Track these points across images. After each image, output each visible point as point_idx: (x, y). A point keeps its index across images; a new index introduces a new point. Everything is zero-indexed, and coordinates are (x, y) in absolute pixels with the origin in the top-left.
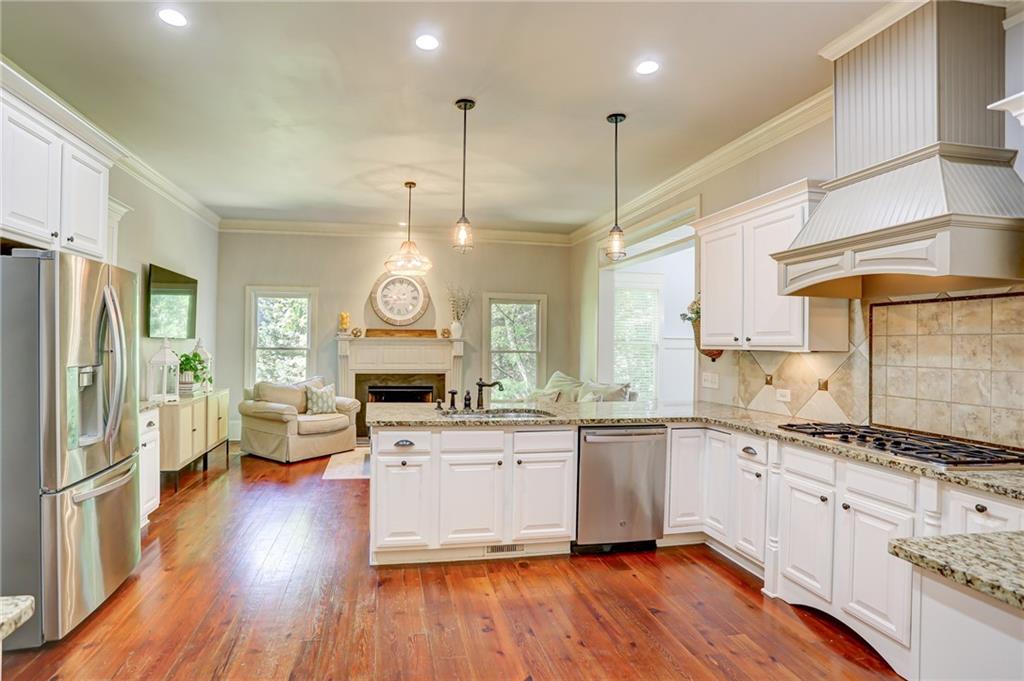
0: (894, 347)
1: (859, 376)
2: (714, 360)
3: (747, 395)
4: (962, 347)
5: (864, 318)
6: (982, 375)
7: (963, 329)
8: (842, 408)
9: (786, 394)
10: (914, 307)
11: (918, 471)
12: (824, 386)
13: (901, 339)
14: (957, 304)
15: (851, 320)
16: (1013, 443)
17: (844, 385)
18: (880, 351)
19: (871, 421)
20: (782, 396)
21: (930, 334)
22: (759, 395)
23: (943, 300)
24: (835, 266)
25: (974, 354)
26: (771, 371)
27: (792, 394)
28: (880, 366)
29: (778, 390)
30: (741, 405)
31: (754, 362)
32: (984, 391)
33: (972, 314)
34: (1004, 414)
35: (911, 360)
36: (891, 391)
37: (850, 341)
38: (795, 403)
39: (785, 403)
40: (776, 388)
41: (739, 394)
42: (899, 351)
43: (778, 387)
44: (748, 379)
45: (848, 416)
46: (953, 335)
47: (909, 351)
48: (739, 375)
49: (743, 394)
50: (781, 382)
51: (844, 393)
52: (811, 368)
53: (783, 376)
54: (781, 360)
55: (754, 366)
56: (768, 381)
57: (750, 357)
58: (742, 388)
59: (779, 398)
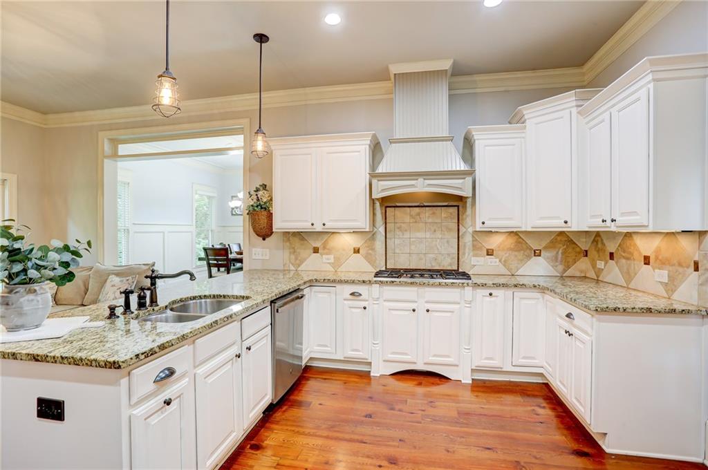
0: (398, 228)
1: (379, 244)
2: (264, 239)
3: (298, 262)
4: (430, 228)
5: (382, 213)
6: (438, 240)
7: (430, 220)
8: (369, 262)
9: (331, 258)
10: (408, 209)
11: (465, 284)
12: (357, 251)
13: (403, 225)
14: (427, 208)
15: (374, 214)
16: (449, 268)
17: (370, 250)
18: (391, 231)
19: (386, 268)
20: (328, 259)
21: (416, 222)
22: (308, 260)
23: (422, 207)
24: (413, 186)
25: (435, 231)
26: (318, 244)
27: (334, 258)
28: (391, 238)
29: (324, 256)
30: (292, 268)
31: (303, 239)
32: (439, 247)
33: (434, 213)
34: (447, 256)
35: (407, 235)
36: (397, 251)
37: (374, 225)
39: (329, 263)
40: (322, 255)
41: (290, 262)
42: (401, 230)
43: (324, 254)
44: (298, 251)
45: (373, 266)
46: (426, 223)
47: (406, 230)
48: (290, 249)
49: (293, 261)
50: (326, 251)
51: (371, 254)
52: (348, 241)
53: (328, 247)
54: (326, 237)
55: (302, 242)
56: (316, 250)
57: (300, 236)
58: (293, 257)
59: (324, 261)
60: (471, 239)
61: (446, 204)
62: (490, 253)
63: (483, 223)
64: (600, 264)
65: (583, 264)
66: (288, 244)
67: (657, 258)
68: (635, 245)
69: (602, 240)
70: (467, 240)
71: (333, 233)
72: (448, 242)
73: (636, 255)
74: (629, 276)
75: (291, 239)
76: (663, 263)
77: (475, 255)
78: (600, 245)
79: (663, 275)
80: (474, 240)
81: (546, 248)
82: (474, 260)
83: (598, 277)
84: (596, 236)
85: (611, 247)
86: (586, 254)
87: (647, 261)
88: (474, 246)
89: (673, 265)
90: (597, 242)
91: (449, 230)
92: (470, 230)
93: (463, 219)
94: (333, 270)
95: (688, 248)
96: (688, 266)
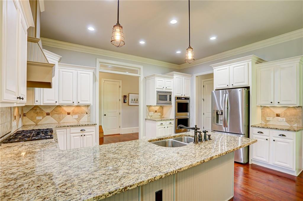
62: (15, 118)
64: (38, 118)
67: (73, 113)
68: (63, 109)
69: (40, 109)
73: (63, 112)
74: (60, 119)
76: (74, 113)
77: (13, 121)
78: (38, 111)
79: (76, 116)
80: (13, 111)
81: (21, 113)
82: (13, 123)
83: (37, 123)
84: (34, 107)
85: (48, 111)
86: (24, 115)
87: (69, 114)
88: (13, 115)
89: (79, 114)
90: (35, 110)
95: (85, 109)
96: (85, 113)
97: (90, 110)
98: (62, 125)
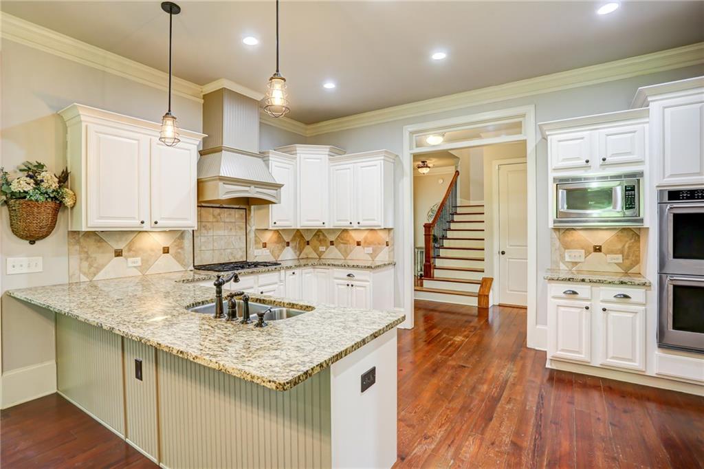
0: (204, 227)
2: (33, 243)
3: (93, 269)
4: (228, 227)
6: (233, 237)
7: (228, 220)
8: (179, 261)
9: (138, 260)
10: (211, 209)
12: (166, 250)
13: (207, 223)
14: (225, 209)
16: (241, 260)
17: (179, 249)
19: (194, 265)
20: (134, 262)
21: (217, 221)
22: (107, 266)
23: (222, 208)
24: (247, 192)
25: (231, 229)
26: (121, 246)
27: (142, 260)
28: (197, 237)
29: (129, 259)
30: (83, 278)
31: (101, 240)
32: (234, 243)
33: (230, 214)
34: (239, 250)
35: (211, 233)
36: (203, 248)
38: (146, 264)
39: (135, 267)
40: (126, 258)
41: (80, 271)
42: (206, 229)
43: (130, 257)
44: (94, 255)
45: (182, 264)
46: (225, 222)
47: (210, 229)
48: (80, 254)
49: (85, 270)
50: (132, 253)
51: (179, 253)
52: (157, 241)
53: (133, 249)
54: (132, 236)
55: (99, 244)
56: (118, 253)
57: (96, 236)
58: (85, 264)
59: (130, 265)
60: (254, 235)
61: (238, 207)
62: (265, 246)
63: (275, 223)
64: (322, 249)
65: (308, 250)
66: (77, 247)
67: (365, 242)
68: (350, 236)
69: (323, 234)
70: (252, 236)
71: (140, 232)
72: (240, 238)
73: (351, 241)
74: (346, 253)
75: (81, 240)
76: (368, 244)
77: (257, 248)
78: (321, 237)
79: (370, 250)
80: (256, 236)
81: (292, 240)
82: (256, 251)
83: (320, 257)
84: (317, 232)
85: (332, 238)
86: (308, 243)
87: (359, 244)
88: (255, 241)
89: (375, 244)
90: (319, 236)
91: (241, 228)
92: (254, 228)
93: (249, 220)
94: (140, 274)
95: (383, 236)
96: (383, 244)
97: (393, 239)
98: (351, 263)
